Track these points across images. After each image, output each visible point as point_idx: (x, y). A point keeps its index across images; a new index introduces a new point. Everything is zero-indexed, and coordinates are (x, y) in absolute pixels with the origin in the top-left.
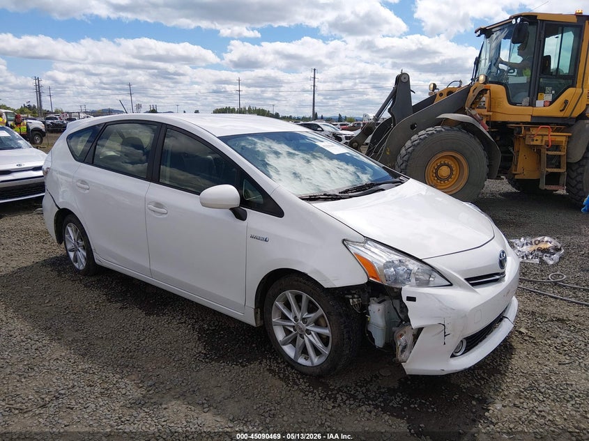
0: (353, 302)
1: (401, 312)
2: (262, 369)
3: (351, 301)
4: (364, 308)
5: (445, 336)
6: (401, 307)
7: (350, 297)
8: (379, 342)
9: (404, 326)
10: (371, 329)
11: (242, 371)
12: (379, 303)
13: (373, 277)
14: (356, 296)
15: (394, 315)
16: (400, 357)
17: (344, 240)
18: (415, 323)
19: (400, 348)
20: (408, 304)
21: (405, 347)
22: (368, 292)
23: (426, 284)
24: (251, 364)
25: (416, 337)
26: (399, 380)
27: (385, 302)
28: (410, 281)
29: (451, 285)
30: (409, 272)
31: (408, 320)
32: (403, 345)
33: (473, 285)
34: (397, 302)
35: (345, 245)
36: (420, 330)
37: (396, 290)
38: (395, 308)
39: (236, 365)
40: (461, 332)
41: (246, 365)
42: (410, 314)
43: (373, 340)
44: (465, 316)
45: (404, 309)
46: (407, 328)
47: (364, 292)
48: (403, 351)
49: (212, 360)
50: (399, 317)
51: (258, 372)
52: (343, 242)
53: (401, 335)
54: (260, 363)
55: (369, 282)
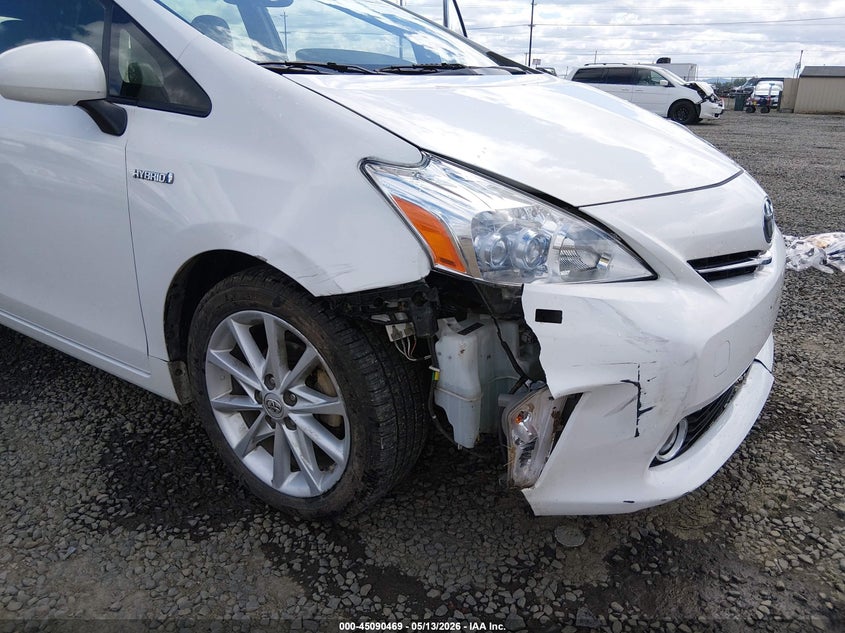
0: (396, 333)
1: (523, 354)
2: (246, 546)
3: (389, 330)
4: (425, 349)
5: (639, 413)
6: (521, 343)
7: (385, 318)
8: (465, 435)
9: (530, 390)
10: (444, 400)
11: (192, 555)
12: (464, 332)
13: (444, 261)
14: (401, 316)
15: (504, 363)
16: (518, 472)
17: (365, 161)
18: (558, 384)
19: (519, 450)
20: (540, 329)
21: (531, 447)
22: (433, 304)
23: (590, 274)
24: (220, 530)
25: (561, 417)
26: (609, 559)
27: (481, 331)
28: (545, 270)
29: (654, 277)
30: (543, 245)
31: (538, 376)
32: (527, 440)
33: (710, 277)
34: (510, 330)
35: (368, 176)
36: (572, 400)
37: (506, 296)
38: (505, 346)
39: (180, 536)
40: (683, 400)
41: (207, 536)
42: (544, 359)
43: (449, 429)
44: (695, 357)
45: (531, 344)
46: (537, 398)
47: (421, 303)
48: (524, 458)
49: (119, 521)
50: (517, 368)
51: (234, 558)
52: (363, 169)
53: (522, 417)
54: (246, 527)
55: (435, 277)
